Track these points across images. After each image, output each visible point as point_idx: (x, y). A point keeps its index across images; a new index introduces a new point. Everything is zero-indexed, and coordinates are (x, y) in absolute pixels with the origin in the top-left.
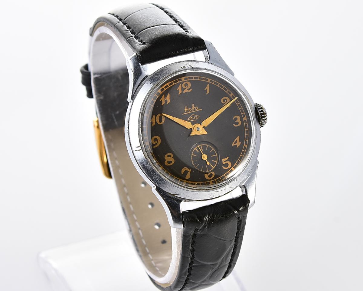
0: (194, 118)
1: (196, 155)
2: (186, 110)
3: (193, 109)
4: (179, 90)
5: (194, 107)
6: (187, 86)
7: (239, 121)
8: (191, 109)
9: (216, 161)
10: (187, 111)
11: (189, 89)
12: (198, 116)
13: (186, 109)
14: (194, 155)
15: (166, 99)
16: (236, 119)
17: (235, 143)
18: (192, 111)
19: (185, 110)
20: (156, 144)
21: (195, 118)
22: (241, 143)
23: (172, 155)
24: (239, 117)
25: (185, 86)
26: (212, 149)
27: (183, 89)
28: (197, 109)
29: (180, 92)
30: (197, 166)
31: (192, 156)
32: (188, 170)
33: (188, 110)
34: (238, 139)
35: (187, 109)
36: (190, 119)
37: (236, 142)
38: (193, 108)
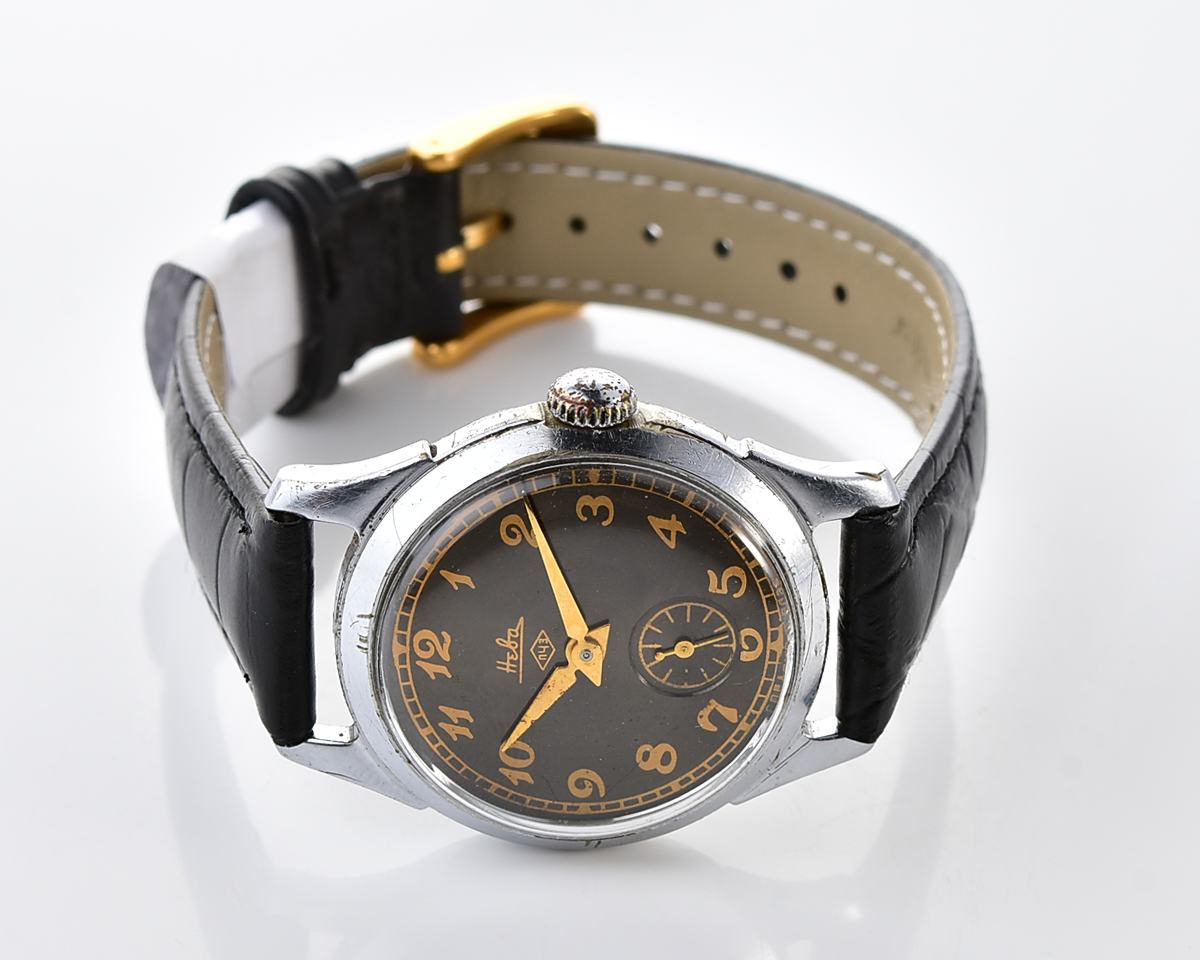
0: (542, 649)
1: (668, 671)
2: (511, 668)
3: (514, 645)
4: (435, 673)
5: (506, 639)
6: (428, 643)
7: (596, 503)
8: (511, 653)
9: (709, 610)
10: (514, 666)
11: (442, 641)
12: (540, 635)
13: (505, 666)
14: (668, 675)
15: (456, 722)
16: (587, 510)
17: (669, 538)
18: (518, 650)
19: (508, 670)
20: (595, 786)
21: (545, 647)
22: (674, 516)
23: (647, 747)
24: (585, 501)
25: (428, 649)
26: (664, 613)
27: (436, 659)
28: (516, 631)
29: (443, 670)
30: (705, 675)
31: (669, 684)
32: (710, 708)
33: (512, 662)
34: (657, 523)
35: (508, 664)
36: (543, 663)
37: (667, 533)
38: (508, 644)
